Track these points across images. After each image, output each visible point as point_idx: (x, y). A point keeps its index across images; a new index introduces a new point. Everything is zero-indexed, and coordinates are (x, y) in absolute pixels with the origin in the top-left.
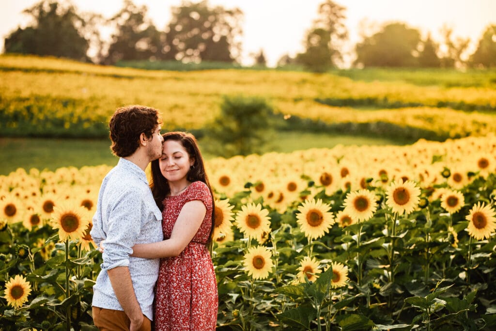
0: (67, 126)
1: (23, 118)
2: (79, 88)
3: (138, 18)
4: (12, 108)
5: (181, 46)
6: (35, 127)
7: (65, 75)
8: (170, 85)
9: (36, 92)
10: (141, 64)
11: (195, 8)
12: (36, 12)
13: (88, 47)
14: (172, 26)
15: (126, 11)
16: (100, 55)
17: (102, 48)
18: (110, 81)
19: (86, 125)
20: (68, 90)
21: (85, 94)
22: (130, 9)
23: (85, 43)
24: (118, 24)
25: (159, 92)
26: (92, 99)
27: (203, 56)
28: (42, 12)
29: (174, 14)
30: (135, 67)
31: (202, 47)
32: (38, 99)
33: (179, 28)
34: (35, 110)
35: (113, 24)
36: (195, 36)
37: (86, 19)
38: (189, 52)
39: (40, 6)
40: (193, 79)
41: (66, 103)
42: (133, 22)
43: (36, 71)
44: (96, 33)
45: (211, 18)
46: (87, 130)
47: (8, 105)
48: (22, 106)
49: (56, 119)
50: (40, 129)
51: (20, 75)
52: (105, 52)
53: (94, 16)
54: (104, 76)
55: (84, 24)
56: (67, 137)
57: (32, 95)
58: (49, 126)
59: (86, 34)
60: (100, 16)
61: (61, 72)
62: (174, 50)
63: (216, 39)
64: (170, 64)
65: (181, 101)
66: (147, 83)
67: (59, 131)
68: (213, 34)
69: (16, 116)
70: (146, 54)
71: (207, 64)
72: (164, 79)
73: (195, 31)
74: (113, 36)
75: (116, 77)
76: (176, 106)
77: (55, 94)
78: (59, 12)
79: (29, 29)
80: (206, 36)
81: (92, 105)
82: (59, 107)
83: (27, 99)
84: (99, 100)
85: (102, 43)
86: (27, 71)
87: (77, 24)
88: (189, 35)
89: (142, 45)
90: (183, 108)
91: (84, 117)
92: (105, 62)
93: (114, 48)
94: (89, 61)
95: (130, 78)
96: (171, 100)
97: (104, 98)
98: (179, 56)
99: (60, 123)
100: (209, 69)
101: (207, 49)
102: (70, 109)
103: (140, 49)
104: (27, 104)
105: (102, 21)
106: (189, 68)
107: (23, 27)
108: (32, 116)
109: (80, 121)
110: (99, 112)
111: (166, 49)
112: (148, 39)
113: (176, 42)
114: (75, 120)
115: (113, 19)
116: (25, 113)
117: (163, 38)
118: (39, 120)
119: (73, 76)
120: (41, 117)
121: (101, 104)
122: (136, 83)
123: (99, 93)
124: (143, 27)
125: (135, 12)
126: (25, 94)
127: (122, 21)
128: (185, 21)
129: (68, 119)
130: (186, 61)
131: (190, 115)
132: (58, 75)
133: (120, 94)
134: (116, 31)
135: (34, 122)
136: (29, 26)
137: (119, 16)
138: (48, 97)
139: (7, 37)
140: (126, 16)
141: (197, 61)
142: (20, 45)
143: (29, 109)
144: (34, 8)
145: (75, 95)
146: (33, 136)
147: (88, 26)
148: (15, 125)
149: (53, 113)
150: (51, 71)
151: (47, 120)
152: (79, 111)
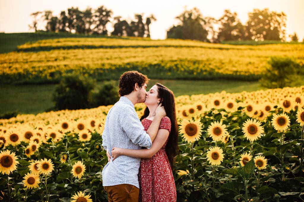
0: (195, 73)
1: (174, 70)
2: (202, 54)
3: (232, 19)
4: (168, 65)
5: (254, 33)
6: (179, 74)
7: (195, 49)
8: (247, 52)
9: (181, 57)
10: (233, 42)
11: (261, 13)
12: (182, 18)
13: (207, 34)
14: (249, 23)
15: (226, 16)
16: (213, 38)
17: (214, 34)
18: (217, 51)
19: (205, 73)
20: (196, 56)
21: (204, 58)
22: (228, 15)
23: (206, 32)
24: (222, 23)
25: (241, 56)
26: (208, 60)
27: (265, 37)
28: (184, 18)
29: (250, 17)
30: (230, 44)
31: (265, 33)
32: (181, 60)
33: (253, 24)
34: (179, 66)
35: (220, 22)
36: (261, 27)
37: (207, 20)
38: (258, 35)
39: (184, 15)
40: (260, 49)
41: (195, 62)
42: (230, 21)
43: (181, 47)
44: (211, 27)
45: (269, 18)
46: (205, 75)
47: (166, 64)
48: (173, 64)
49: (190, 70)
50: (182, 76)
51: (173, 49)
52: (216, 37)
53: (210, 19)
54: (214, 48)
55: (205, 23)
56: (195, 79)
57: (178, 58)
58: (186, 74)
59: (207, 28)
60: (213, 19)
61: (193, 47)
62: (251, 35)
63: (272, 29)
64: (248, 42)
65: (252, 60)
66: (236, 51)
67: (191, 76)
68: (270, 26)
69: (170, 69)
70: (237, 37)
71: (267, 41)
72: (245, 49)
73: (261, 25)
74: (220, 29)
75: (221, 49)
76: (250, 63)
77: (189, 58)
78: (193, 17)
79: (179, 26)
80: (266, 27)
81: (207, 63)
82: (191, 64)
83: (176, 61)
84: (211, 61)
85: (214, 32)
86: (176, 47)
87: (202, 23)
88: (258, 27)
89: (235, 33)
90: (254, 63)
91: (203, 69)
92: (216, 41)
93: (220, 35)
94: (208, 41)
95: (227, 49)
96: (248, 60)
97: (214, 59)
98: (253, 38)
99: (192, 72)
100: (268, 44)
101: (267, 34)
102: (197, 65)
103: (233, 34)
104: (175, 63)
105: (215, 21)
106: (258, 44)
107: (176, 25)
108: (178, 68)
109: (202, 71)
110: (211, 67)
111: (247, 34)
112: (237, 30)
113: (251, 31)
114: (199, 71)
115: (220, 20)
116: (174, 68)
117: (245, 29)
118: (181, 71)
119: (199, 49)
120: (182, 69)
121: (212, 63)
122: (230, 52)
123: (211, 57)
124: (235, 24)
125: (231, 16)
126: (175, 58)
127: (224, 21)
128: (256, 20)
129: (195, 70)
130: (256, 40)
131: (257, 68)
132: (192, 49)
133: (222, 57)
134: (221, 26)
135: (179, 72)
136: (179, 25)
137: (223, 18)
138: (186, 59)
139: (168, 30)
140: (226, 18)
141: (262, 40)
142: (174, 34)
143: (176, 65)
144: (181, 16)
145: (199, 58)
146: (178, 79)
147: (207, 24)
148: (169, 74)
149: (188, 67)
150: (188, 47)
151: (185, 71)
152: (201, 66)
